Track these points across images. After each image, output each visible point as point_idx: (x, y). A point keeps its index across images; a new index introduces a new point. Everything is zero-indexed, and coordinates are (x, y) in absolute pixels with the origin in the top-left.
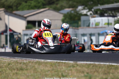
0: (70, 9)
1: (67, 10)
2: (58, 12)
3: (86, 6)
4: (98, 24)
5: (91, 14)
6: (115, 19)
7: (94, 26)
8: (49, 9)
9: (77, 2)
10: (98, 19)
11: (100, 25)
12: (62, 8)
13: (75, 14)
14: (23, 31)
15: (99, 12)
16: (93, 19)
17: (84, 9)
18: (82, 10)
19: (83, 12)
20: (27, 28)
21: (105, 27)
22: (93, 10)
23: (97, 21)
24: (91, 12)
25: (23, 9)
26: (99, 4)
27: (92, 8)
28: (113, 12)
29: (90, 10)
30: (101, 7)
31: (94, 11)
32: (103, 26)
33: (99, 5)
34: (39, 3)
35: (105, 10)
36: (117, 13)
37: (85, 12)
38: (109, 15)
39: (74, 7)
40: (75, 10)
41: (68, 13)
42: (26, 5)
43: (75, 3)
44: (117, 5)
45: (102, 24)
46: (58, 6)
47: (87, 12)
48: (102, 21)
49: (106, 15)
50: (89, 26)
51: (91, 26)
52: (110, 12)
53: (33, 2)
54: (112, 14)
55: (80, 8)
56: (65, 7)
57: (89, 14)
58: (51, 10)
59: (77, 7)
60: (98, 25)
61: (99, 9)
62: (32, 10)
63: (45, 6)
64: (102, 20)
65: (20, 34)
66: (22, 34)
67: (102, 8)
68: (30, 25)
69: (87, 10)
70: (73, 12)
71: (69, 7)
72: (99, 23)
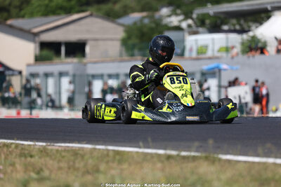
1: (136, 16)
2: (113, 21)
3: (178, 7)
4: (204, 51)
5: (189, 26)
6: (243, 39)
7: (194, 55)
8: (91, 15)
10: (205, 38)
11: (209, 53)
12: (126, 11)
13: (153, 25)
14: (29, 65)
15: (208, 22)
16: (193, 38)
17: (174, 13)
18: (169, 16)
19: (171, 22)
20: (39, 59)
21: (217, 58)
22: (194, 16)
23: (201, 43)
24: (190, 21)
25: (32, 15)
26: (208, 1)
27: (192, 13)
28: (242, 22)
29: (188, 15)
31: (198, 18)
32: (217, 54)
33: (209, 5)
35: (222, 16)
36: (251, 24)
37: (174, 21)
38: (232, 28)
41: (135, 23)
45: (213, 50)
46: (117, 7)
47: (180, 21)
48: (213, 44)
49: (225, 27)
51: (187, 54)
52: (234, 21)
54: (240, 25)
55: (165, 11)
57: (184, 25)
58: (97, 17)
59: (157, 10)
60: (205, 53)
61: (207, 15)
62: (52, 18)
63: (84, 8)
64: (213, 39)
65: (20, 73)
66: (25, 73)
67: (215, 13)
68: (46, 52)
69: (181, 17)
70: (146, 21)
72: (206, 47)
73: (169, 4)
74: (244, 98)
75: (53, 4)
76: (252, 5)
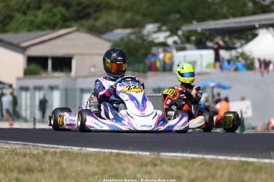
0: (128, 31)
1: (120, 33)
2: (99, 37)
3: (164, 23)
5: (175, 42)
6: (231, 55)
8: (78, 30)
9: (144, 15)
10: (193, 54)
12: (108, 28)
13: (140, 41)
14: (18, 79)
15: (193, 38)
16: (181, 54)
17: (159, 30)
18: (155, 32)
19: (158, 38)
20: (28, 73)
21: (207, 74)
22: (180, 33)
23: (189, 59)
24: (176, 38)
25: (17, 30)
26: (193, 18)
27: (178, 29)
28: (227, 39)
29: (173, 32)
30: (199, 27)
31: (183, 35)
32: (205, 70)
33: (195, 22)
34: (54, 15)
35: (207, 33)
36: (235, 41)
37: (161, 37)
39: (136, 25)
40: (140, 32)
41: (122, 39)
42: (25, 21)
43: (138, 18)
44: (235, 23)
45: (201, 65)
46: (99, 23)
47: (166, 38)
48: (201, 59)
49: (210, 44)
50: (171, 70)
53: (40, 13)
54: (225, 42)
55: (150, 27)
56: (116, 27)
57: (170, 41)
59: (143, 27)
61: (195, 32)
62: (39, 33)
63: (68, 24)
64: (201, 56)
65: (11, 86)
66: (15, 86)
67: (202, 30)
68: (33, 67)
69: (167, 34)
70: (133, 37)
71: (125, 27)
72: (194, 63)
73: (156, 21)
74: (246, 113)
75: (39, 20)
76: (240, 22)
